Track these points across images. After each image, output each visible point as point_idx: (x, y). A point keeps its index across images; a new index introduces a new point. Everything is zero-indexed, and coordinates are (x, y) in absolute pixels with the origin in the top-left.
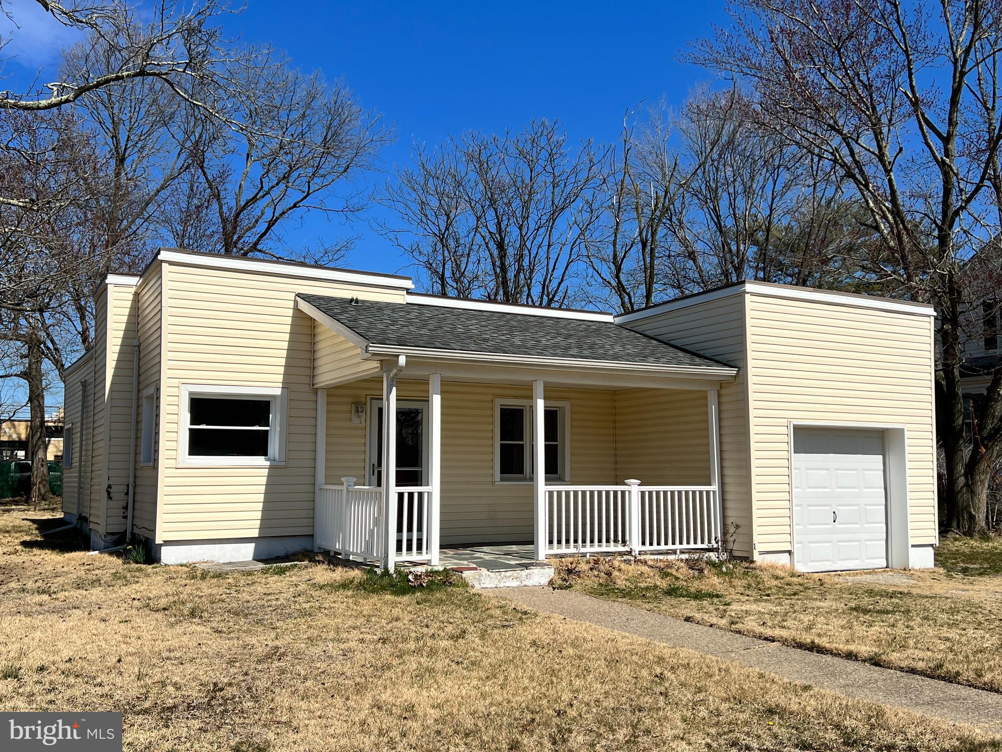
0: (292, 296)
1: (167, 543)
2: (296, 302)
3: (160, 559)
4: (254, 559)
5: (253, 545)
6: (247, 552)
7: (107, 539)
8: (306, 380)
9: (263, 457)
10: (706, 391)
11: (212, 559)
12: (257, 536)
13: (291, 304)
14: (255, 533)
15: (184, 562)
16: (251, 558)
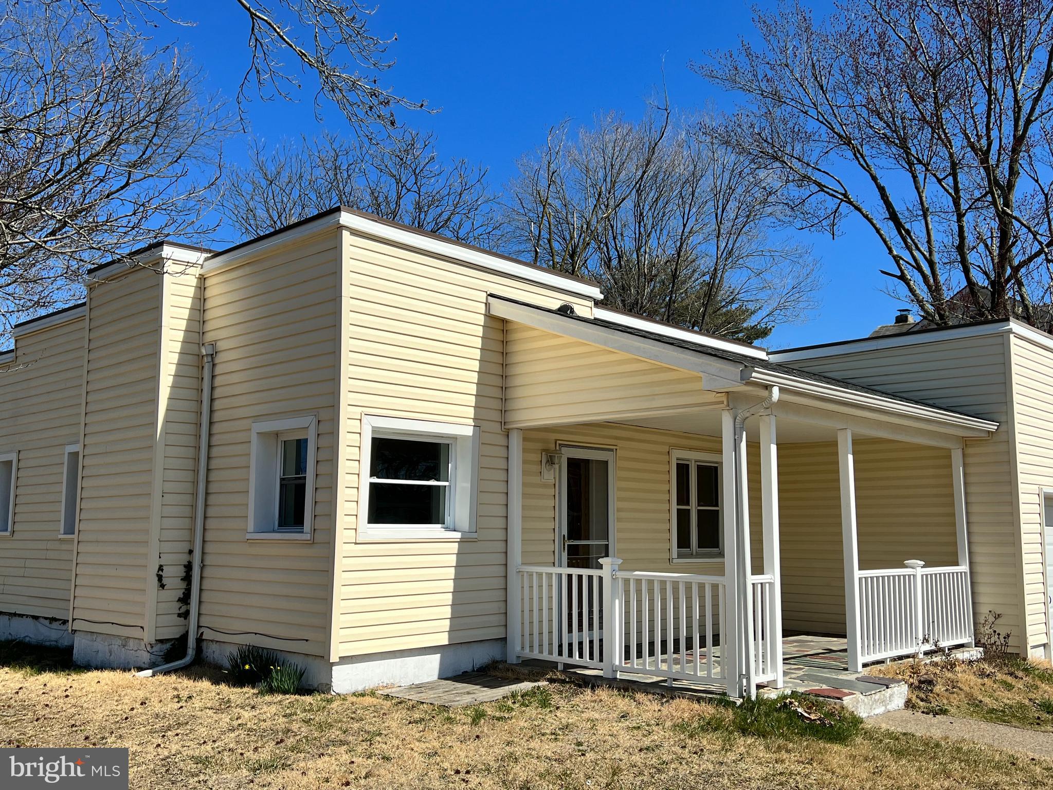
0: (483, 297)
1: (344, 660)
2: (487, 305)
3: (331, 686)
4: (439, 679)
5: (437, 657)
6: (430, 667)
7: (155, 649)
8: (496, 416)
9: (439, 526)
10: (949, 450)
11: (392, 681)
12: (446, 643)
13: (482, 308)
14: (443, 639)
15: (360, 688)
16: (435, 677)
